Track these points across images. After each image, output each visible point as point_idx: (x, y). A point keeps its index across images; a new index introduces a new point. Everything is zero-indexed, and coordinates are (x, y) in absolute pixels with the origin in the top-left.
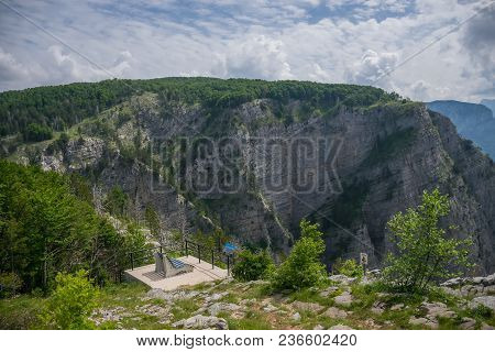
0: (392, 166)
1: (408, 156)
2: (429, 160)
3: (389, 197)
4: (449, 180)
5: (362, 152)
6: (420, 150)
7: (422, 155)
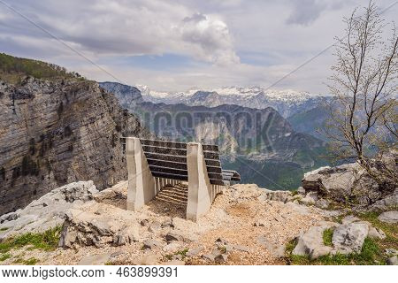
0: (72, 126)
1: (85, 119)
2: (100, 122)
3: (70, 149)
4: (113, 136)
5: (49, 115)
6: (93, 115)
7: (94, 118)
